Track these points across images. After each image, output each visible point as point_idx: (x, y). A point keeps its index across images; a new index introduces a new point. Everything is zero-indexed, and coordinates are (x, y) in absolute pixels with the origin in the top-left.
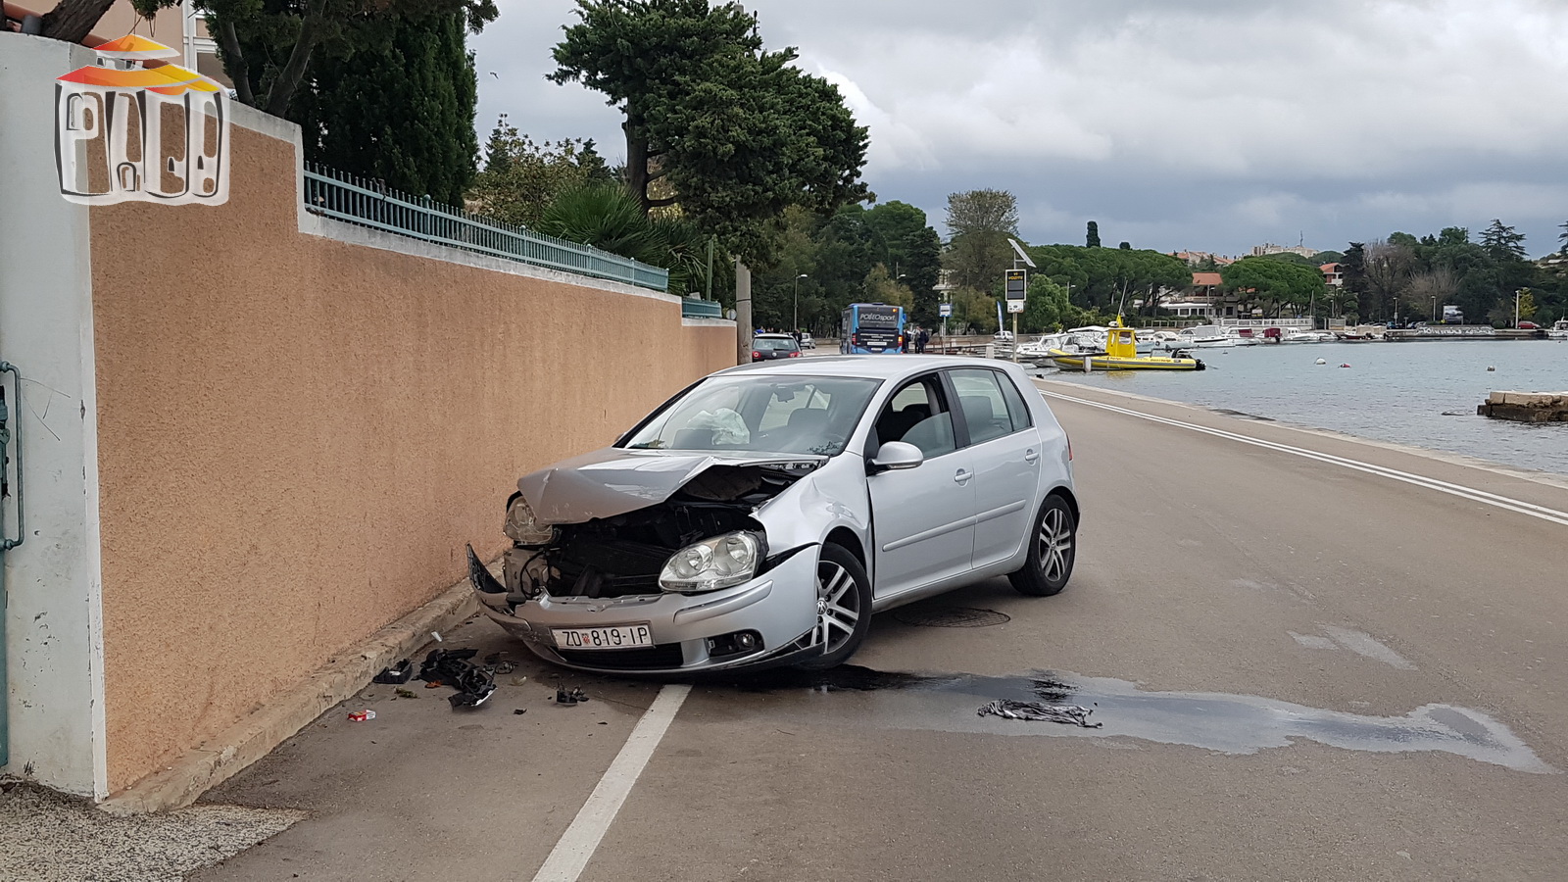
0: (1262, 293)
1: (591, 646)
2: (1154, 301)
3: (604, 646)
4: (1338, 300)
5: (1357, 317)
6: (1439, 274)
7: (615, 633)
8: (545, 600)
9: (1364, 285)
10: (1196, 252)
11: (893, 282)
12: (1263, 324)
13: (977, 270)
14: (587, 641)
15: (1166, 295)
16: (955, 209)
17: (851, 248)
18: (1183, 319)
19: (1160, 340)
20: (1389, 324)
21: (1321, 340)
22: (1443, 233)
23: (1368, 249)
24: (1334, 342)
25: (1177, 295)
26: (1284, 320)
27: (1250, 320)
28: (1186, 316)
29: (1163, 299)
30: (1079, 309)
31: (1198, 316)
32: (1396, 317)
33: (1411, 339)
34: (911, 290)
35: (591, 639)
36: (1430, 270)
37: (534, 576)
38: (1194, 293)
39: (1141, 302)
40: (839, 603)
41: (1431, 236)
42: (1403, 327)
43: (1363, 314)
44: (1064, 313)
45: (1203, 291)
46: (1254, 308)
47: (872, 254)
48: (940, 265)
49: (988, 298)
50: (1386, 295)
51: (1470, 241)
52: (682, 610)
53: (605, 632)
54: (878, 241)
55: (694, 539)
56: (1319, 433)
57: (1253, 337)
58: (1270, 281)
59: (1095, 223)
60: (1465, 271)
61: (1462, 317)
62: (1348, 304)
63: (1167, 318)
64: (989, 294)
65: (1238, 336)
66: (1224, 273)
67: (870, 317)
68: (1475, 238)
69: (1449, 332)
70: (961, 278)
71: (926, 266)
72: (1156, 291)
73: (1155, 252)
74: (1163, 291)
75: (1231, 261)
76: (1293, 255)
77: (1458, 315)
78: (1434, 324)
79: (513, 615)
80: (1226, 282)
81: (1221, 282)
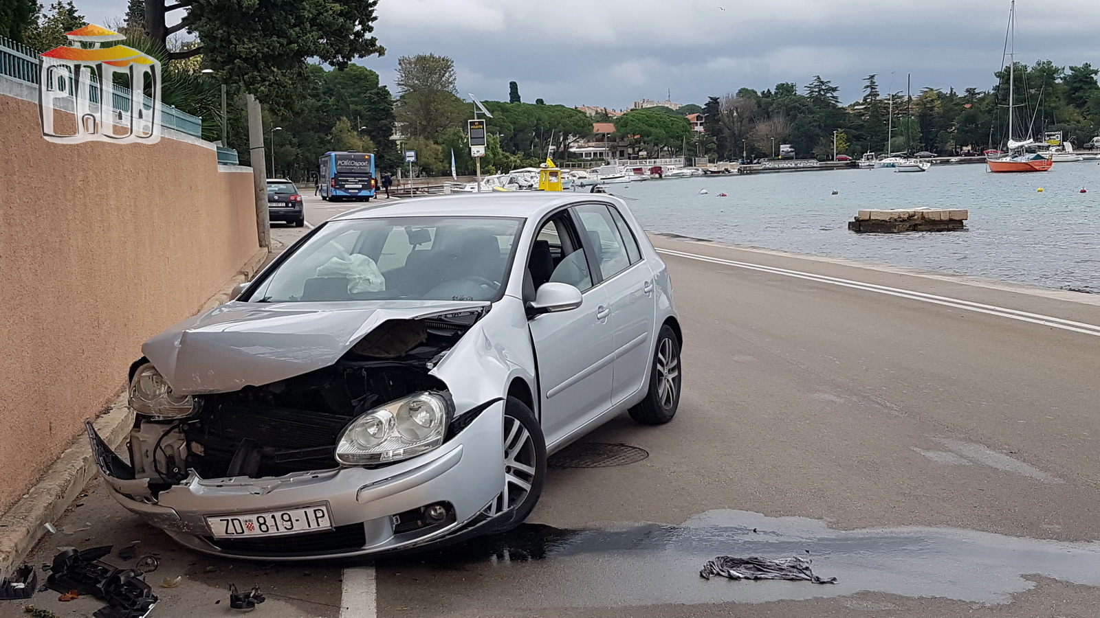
0: (646, 139)
1: (257, 533)
2: (565, 146)
3: (273, 532)
4: (702, 142)
5: (716, 156)
6: (776, 120)
7: (286, 517)
8: (195, 484)
9: (720, 131)
10: (591, 107)
11: (355, 133)
12: (648, 164)
13: (424, 123)
14: (251, 528)
15: (574, 141)
16: (404, 70)
17: (320, 103)
18: (587, 160)
19: (574, 178)
20: (740, 161)
21: (692, 175)
22: (778, 87)
23: (722, 101)
24: (701, 176)
25: (582, 142)
26: (663, 160)
27: (638, 161)
28: (589, 158)
29: (571, 145)
30: (507, 154)
31: (599, 158)
32: (745, 155)
33: (757, 172)
34: (371, 140)
35: (256, 525)
36: (769, 117)
37: (169, 452)
38: (594, 139)
39: (555, 147)
40: (517, 459)
41: (769, 90)
42: (751, 162)
43: (721, 154)
44: (497, 158)
45: (601, 138)
46: (640, 151)
47: (336, 109)
48: (394, 118)
49: (436, 146)
50: (737, 138)
51: (798, 93)
52: (365, 487)
53: (273, 517)
54: (340, 98)
55: (368, 404)
56: (754, 250)
57: (643, 174)
58: (652, 130)
59: (515, 83)
60: (795, 117)
61: (794, 153)
62: (710, 146)
63: (576, 160)
64: (436, 143)
65: (632, 173)
66: (617, 123)
67: (346, 163)
68: (802, 91)
69: (785, 165)
70: (412, 130)
71: (383, 119)
72: (565, 139)
73: (564, 107)
74: (571, 138)
75: (618, 114)
76: (663, 108)
77: (791, 151)
78: (774, 160)
79: (156, 504)
80: (618, 130)
81: (615, 130)
